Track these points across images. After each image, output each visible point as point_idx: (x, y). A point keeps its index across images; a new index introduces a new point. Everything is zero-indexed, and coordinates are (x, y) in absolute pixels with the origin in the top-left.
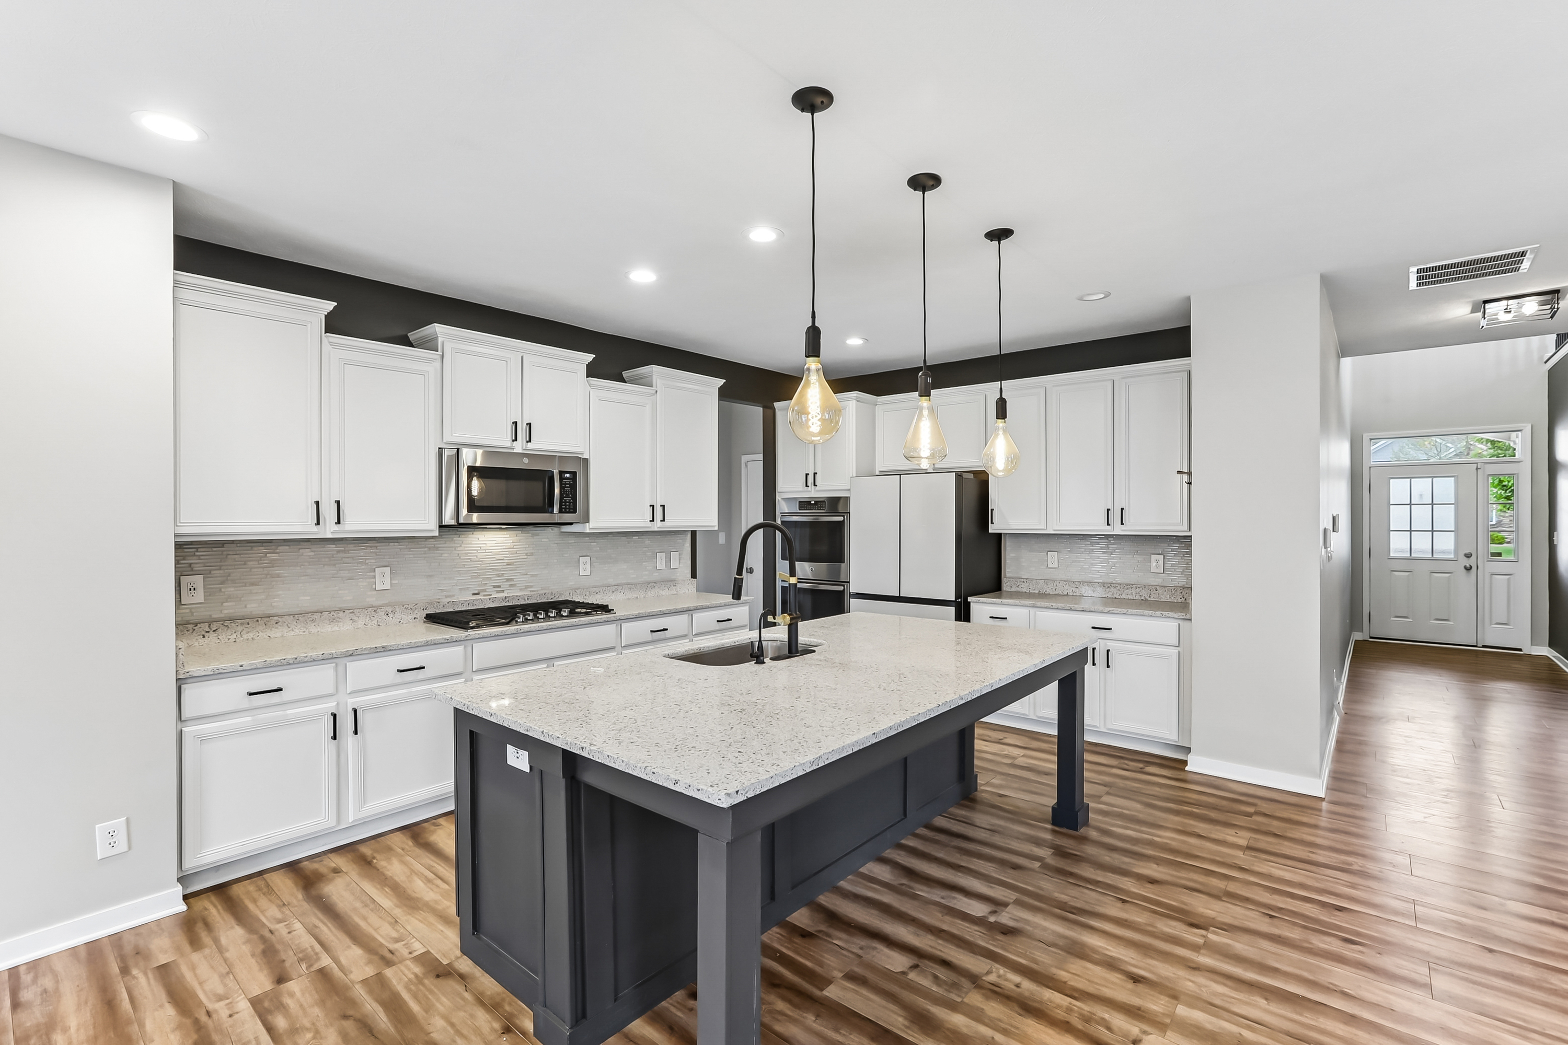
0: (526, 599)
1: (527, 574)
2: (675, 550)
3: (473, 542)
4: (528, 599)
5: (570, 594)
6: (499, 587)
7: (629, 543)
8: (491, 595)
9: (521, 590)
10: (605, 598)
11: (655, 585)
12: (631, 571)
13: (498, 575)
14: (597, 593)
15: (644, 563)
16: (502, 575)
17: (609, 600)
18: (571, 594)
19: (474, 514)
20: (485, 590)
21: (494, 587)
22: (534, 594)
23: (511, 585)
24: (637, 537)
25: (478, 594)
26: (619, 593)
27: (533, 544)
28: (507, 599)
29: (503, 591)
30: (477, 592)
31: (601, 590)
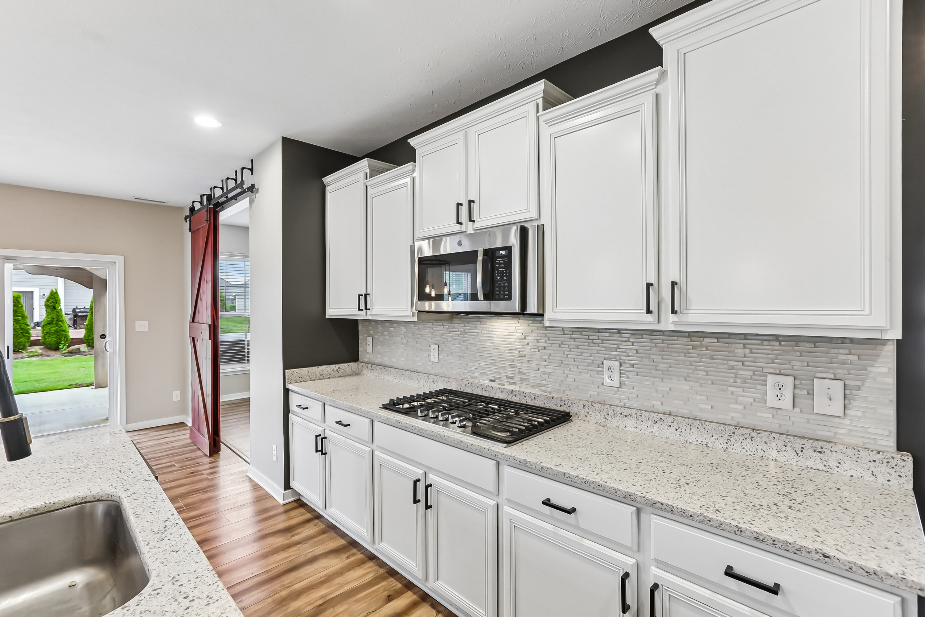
0: (533, 399)
1: (538, 370)
2: (832, 376)
3: (490, 329)
4: (534, 399)
5: (584, 406)
6: (512, 378)
7: (694, 348)
8: (504, 385)
9: (532, 386)
10: (640, 427)
11: (754, 434)
12: (699, 397)
13: (511, 366)
14: (626, 416)
15: (731, 389)
16: (514, 367)
17: (646, 432)
18: (586, 407)
19: (426, 302)
20: (499, 379)
21: (507, 377)
22: (541, 395)
23: (522, 379)
24: (715, 340)
25: (493, 381)
26: (666, 427)
27: (546, 336)
28: (514, 393)
29: (515, 384)
30: (493, 379)
31: (633, 414)
